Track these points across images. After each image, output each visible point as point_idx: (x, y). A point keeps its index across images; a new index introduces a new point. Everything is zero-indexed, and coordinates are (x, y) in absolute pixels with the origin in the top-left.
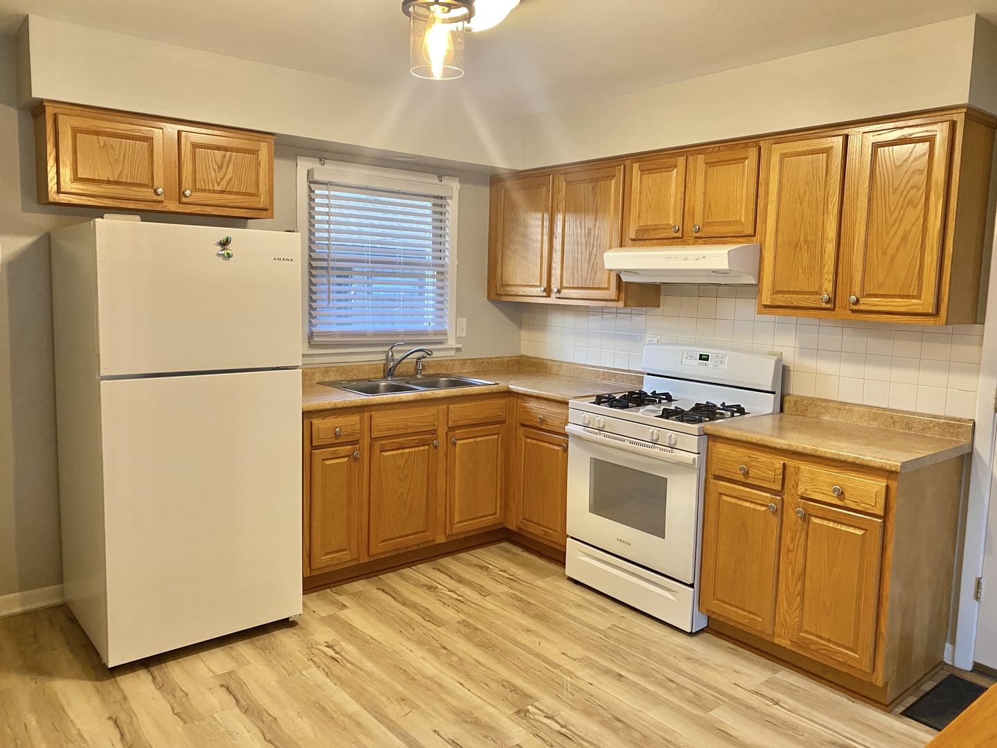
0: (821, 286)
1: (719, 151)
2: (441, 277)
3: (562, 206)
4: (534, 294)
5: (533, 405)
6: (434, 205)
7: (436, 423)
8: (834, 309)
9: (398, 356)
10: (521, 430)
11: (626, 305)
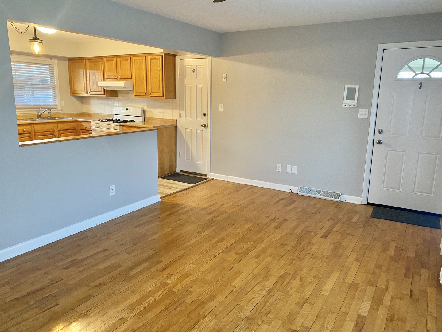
0: (144, 90)
1: (123, 57)
2: (54, 89)
3: (88, 68)
4: (83, 93)
5: (83, 124)
6: (49, 67)
7: (54, 129)
8: (147, 96)
9: (41, 112)
10: (81, 131)
11: (107, 96)
